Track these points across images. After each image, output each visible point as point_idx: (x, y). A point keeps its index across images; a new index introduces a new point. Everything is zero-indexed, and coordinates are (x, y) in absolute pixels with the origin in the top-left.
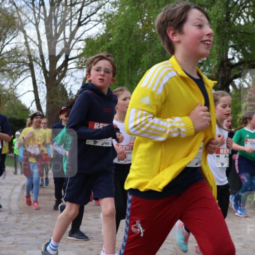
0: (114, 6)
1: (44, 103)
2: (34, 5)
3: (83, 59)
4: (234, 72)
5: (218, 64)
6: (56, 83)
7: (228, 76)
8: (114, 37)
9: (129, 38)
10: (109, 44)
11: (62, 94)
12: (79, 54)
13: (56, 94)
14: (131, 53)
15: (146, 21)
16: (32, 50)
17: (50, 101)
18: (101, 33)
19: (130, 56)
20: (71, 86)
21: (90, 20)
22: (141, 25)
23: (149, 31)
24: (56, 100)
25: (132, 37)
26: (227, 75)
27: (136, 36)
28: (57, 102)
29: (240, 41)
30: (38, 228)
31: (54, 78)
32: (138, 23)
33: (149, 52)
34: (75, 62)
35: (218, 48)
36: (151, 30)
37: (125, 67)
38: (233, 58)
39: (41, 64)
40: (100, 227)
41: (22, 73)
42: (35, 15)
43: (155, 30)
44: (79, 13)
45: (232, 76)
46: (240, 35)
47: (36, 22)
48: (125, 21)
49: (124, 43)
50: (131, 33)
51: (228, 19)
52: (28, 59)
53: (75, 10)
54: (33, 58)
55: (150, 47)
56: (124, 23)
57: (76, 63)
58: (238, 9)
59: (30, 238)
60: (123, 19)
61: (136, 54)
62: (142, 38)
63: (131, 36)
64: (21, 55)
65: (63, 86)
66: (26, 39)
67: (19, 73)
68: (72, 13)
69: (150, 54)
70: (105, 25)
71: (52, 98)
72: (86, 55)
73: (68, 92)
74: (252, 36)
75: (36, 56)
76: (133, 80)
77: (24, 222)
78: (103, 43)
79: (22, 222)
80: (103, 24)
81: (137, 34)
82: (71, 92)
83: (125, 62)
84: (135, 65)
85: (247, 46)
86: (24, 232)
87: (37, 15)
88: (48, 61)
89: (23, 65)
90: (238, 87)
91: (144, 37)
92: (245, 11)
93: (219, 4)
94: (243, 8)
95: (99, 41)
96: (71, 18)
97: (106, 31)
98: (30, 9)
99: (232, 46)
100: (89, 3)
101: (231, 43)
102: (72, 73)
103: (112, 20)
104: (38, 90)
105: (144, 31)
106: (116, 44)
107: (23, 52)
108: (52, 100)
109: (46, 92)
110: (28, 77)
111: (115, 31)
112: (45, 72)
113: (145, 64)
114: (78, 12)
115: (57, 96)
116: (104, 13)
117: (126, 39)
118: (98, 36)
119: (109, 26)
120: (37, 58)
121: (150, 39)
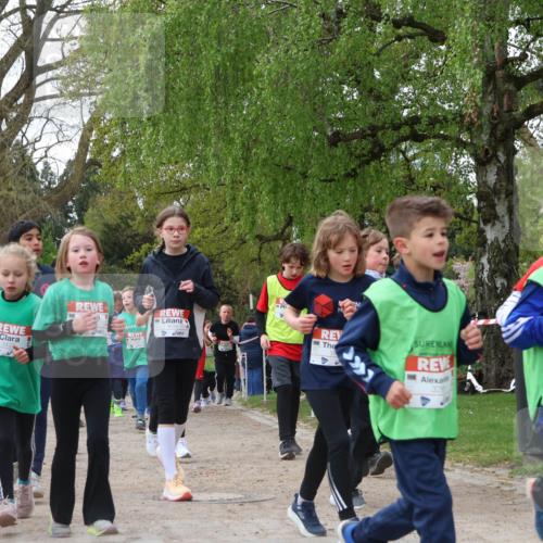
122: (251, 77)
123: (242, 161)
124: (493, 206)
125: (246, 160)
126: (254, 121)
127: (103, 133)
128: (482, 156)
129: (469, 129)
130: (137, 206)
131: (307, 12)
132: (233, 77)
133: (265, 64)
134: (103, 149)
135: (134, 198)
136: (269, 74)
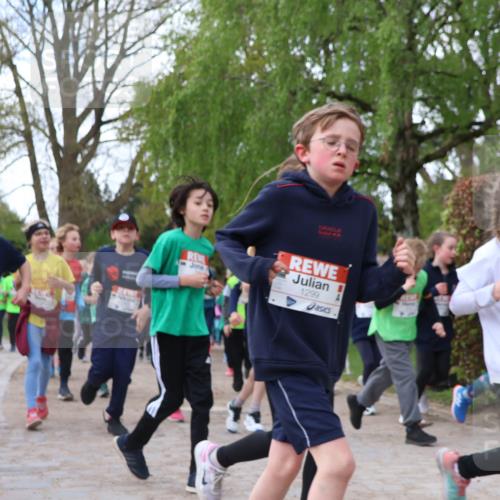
0: (191, 18)
1: (53, 208)
2: (32, 17)
3: (131, 122)
4: (426, 148)
5: (393, 133)
6: (76, 169)
7: (414, 157)
8: (192, 80)
9: (219, 83)
10: (181, 94)
11: (90, 191)
12: (122, 113)
13: (77, 190)
14: (225, 112)
15: (253, 48)
16: (30, 104)
17: (66, 204)
18: (166, 73)
19: (222, 118)
20: (108, 175)
21: (143, 47)
22: (243, 56)
23: (258, 67)
24: (78, 203)
25: (227, 80)
26: (411, 155)
27: (233, 79)
28: (79, 207)
29: (437, 90)
30: (44, 457)
31: (72, 159)
32: (238, 53)
33: (260, 109)
34: (115, 128)
35: (392, 102)
36: (264, 66)
37: (213, 139)
38: (423, 123)
39: (47, 131)
40: (166, 453)
41: (9, 149)
42: (34, 35)
43: (270, 66)
44: (122, 31)
45: (421, 157)
46: (436, 77)
47: (37, 49)
48: (212, 49)
49: (211, 91)
50: (223, 72)
51: (411, 47)
52: (21, 122)
53: (113, 26)
54: (30, 120)
55: (262, 99)
56: (209, 54)
57: (116, 131)
58: (431, 27)
59: (28, 477)
60: (207, 45)
61: (233, 114)
62: (245, 82)
63: (224, 79)
64: (7, 114)
65: (91, 176)
66: (17, 82)
67: (4, 149)
68: (107, 32)
69: (262, 114)
70: (173, 57)
71: (69, 199)
72: (135, 115)
73: (102, 187)
74: (457, 80)
75: (37, 117)
76: (228, 165)
77: (16, 445)
78: (168, 91)
79: (11, 445)
80: (170, 54)
81: (236, 75)
82: (107, 186)
83: (212, 129)
84: (232, 136)
85: (450, 99)
86: (15, 465)
87: (38, 36)
88: (62, 127)
89: (11, 134)
90: (434, 180)
91: (249, 81)
92: (444, 32)
93: (394, 17)
94: (442, 26)
95: (162, 88)
96: (105, 42)
97: (174, 67)
98: (25, 23)
99: (421, 99)
100: (142, 14)
101: (419, 93)
102: (108, 150)
103: (186, 46)
104: (42, 182)
105: (248, 69)
106: (194, 95)
107: (11, 107)
108: (70, 202)
109: (57, 186)
110: (21, 157)
111: (193, 69)
112: (56, 147)
113: (252, 132)
114: (120, 29)
115: (80, 194)
116: (171, 33)
117: (215, 84)
118: (160, 77)
119: (182, 58)
120: (39, 121)
121: (262, 84)
122: (243, 131)
123: (236, 187)
124: (402, 220)
125: (238, 185)
126: (244, 160)
127: (144, 165)
128: (396, 187)
129: (387, 168)
130: (166, 215)
131: (282, 89)
132: (231, 130)
133: (252, 122)
134: (144, 176)
135: (164, 209)
136: (255, 129)
